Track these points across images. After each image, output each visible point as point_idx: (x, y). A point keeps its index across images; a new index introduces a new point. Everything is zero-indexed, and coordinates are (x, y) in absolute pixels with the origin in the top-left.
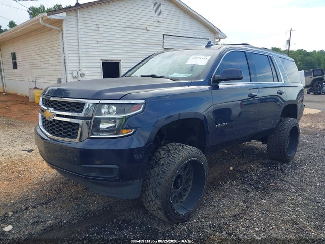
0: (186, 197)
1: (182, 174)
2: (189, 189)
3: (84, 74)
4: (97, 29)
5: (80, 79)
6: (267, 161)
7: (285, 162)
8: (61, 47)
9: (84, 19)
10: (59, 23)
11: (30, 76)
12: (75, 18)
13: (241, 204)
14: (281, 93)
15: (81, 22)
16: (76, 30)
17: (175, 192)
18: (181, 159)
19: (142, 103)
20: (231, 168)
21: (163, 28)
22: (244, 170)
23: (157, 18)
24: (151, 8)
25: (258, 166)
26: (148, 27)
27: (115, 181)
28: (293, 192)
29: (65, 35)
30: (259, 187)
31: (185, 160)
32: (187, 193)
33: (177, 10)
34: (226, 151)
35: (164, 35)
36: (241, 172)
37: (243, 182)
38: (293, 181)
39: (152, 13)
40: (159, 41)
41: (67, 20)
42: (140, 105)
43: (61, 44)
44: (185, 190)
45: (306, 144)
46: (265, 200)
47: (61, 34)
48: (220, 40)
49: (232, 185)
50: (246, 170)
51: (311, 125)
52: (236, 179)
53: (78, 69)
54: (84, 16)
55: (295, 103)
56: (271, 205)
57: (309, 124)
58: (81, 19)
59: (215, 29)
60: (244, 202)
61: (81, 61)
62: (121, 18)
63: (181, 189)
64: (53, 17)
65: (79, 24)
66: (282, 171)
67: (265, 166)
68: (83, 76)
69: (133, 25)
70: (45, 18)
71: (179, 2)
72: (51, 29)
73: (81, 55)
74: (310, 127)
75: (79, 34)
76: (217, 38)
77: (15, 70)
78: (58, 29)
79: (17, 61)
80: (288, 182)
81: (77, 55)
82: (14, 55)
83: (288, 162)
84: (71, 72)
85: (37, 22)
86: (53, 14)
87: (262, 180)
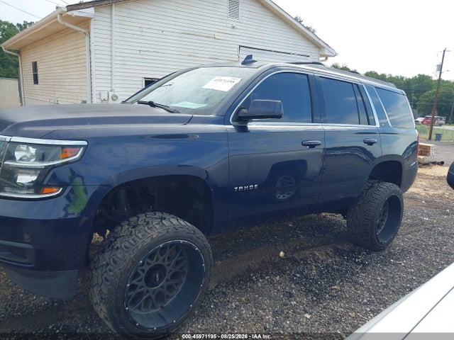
0: (171, 299)
1: (165, 264)
2: (180, 288)
3: (116, 97)
4: (140, 33)
5: (111, 102)
6: (346, 247)
7: (374, 251)
8: (87, 56)
9: (121, 18)
10: (85, 22)
11: (52, 95)
12: (109, 16)
13: (269, 317)
14: (370, 144)
15: (117, 22)
16: (109, 33)
17: (148, 291)
18: (148, 240)
19: (80, 146)
20: (282, 254)
21: (240, 37)
22: (301, 260)
23: (232, 23)
24: (224, 8)
25: (328, 254)
26: (217, 34)
27: (30, 269)
28: (365, 304)
29: (93, 39)
30: (311, 291)
31: (159, 242)
32: (175, 294)
33: (262, 13)
34: (290, 225)
35: (240, 46)
36: (295, 262)
37: (292, 280)
38: (373, 285)
39: (223, 14)
40: (233, 56)
41: (96, 18)
42: (77, 149)
43: (87, 52)
44: (170, 288)
45: (422, 224)
46: (311, 314)
47: (87, 38)
48: (326, 58)
49: (272, 283)
50: (305, 260)
51: (444, 194)
52: (282, 273)
53: (109, 89)
54: (120, 14)
55: (399, 160)
56: (316, 324)
57: (440, 192)
58: (117, 17)
59: (320, 42)
60: (275, 314)
61: (114, 78)
62: (176, 20)
63: (162, 287)
64: (75, 13)
65: (114, 25)
66: (364, 265)
67: (339, 255)
68: (115, 98)
69: (196, 30)
70: (65, 14)
71: (269, 2)
72: (76, 31)
73: (114, 70)
74: (441, 197)
75: (113, 40)
76: (322, 56)
77: (36, 85)
78: (83, 30)
79: (39, 73)
80: (363, 286)
81: (109, 69)
82: (35, 65)
83: (380, 250)
84: (98, 93)
85: (55, 20)
86: (75, 9)
87: (324, 279)
